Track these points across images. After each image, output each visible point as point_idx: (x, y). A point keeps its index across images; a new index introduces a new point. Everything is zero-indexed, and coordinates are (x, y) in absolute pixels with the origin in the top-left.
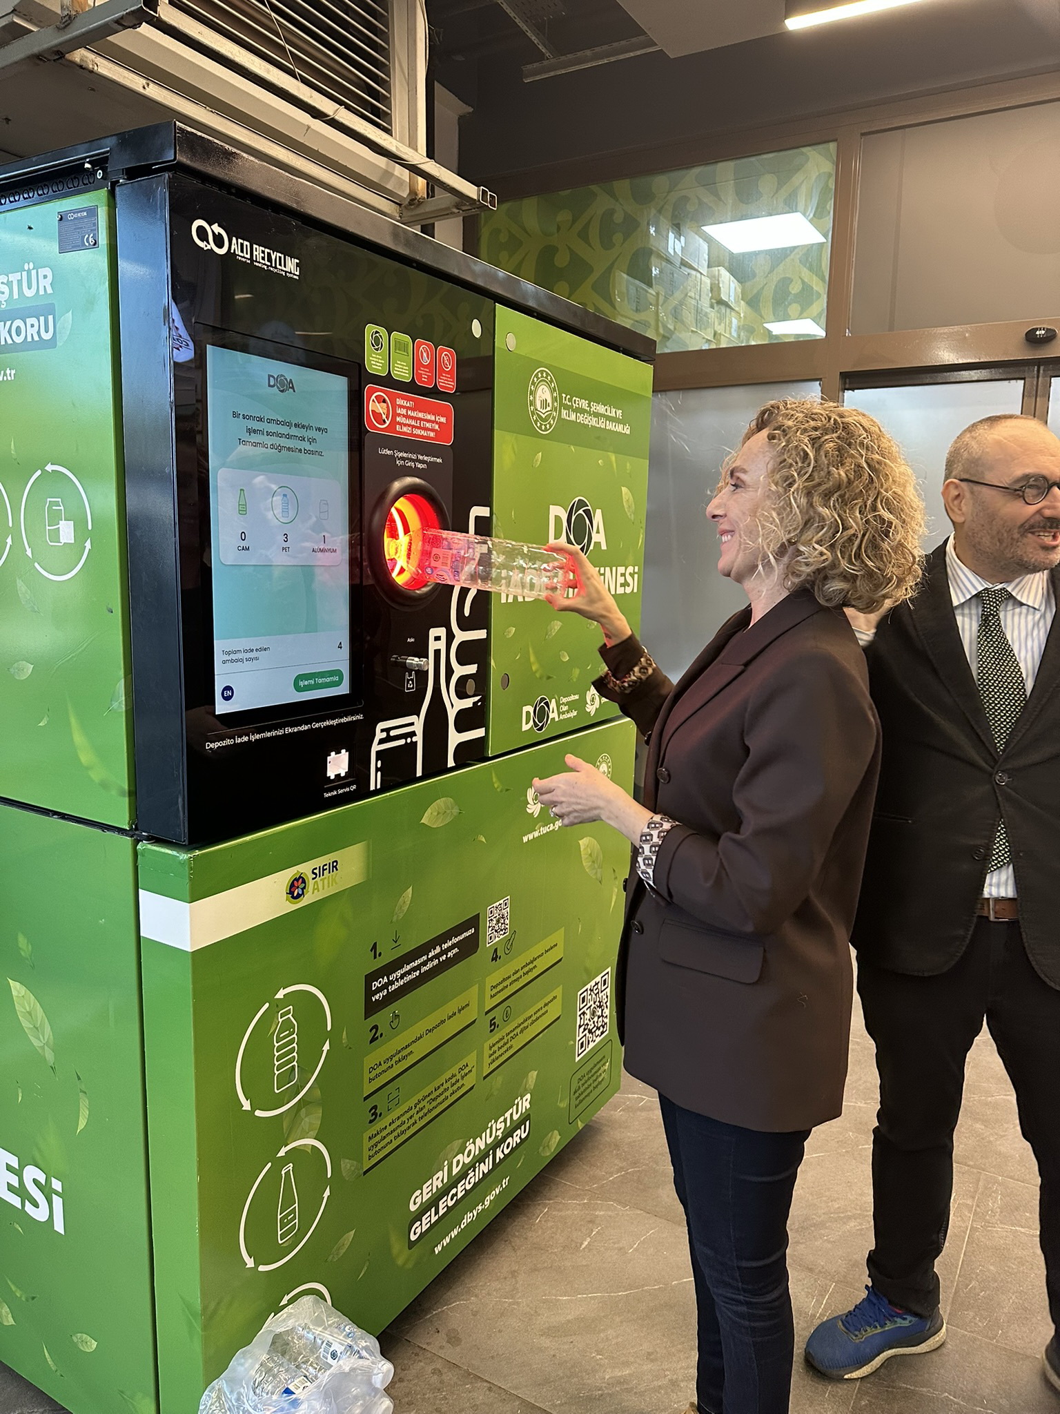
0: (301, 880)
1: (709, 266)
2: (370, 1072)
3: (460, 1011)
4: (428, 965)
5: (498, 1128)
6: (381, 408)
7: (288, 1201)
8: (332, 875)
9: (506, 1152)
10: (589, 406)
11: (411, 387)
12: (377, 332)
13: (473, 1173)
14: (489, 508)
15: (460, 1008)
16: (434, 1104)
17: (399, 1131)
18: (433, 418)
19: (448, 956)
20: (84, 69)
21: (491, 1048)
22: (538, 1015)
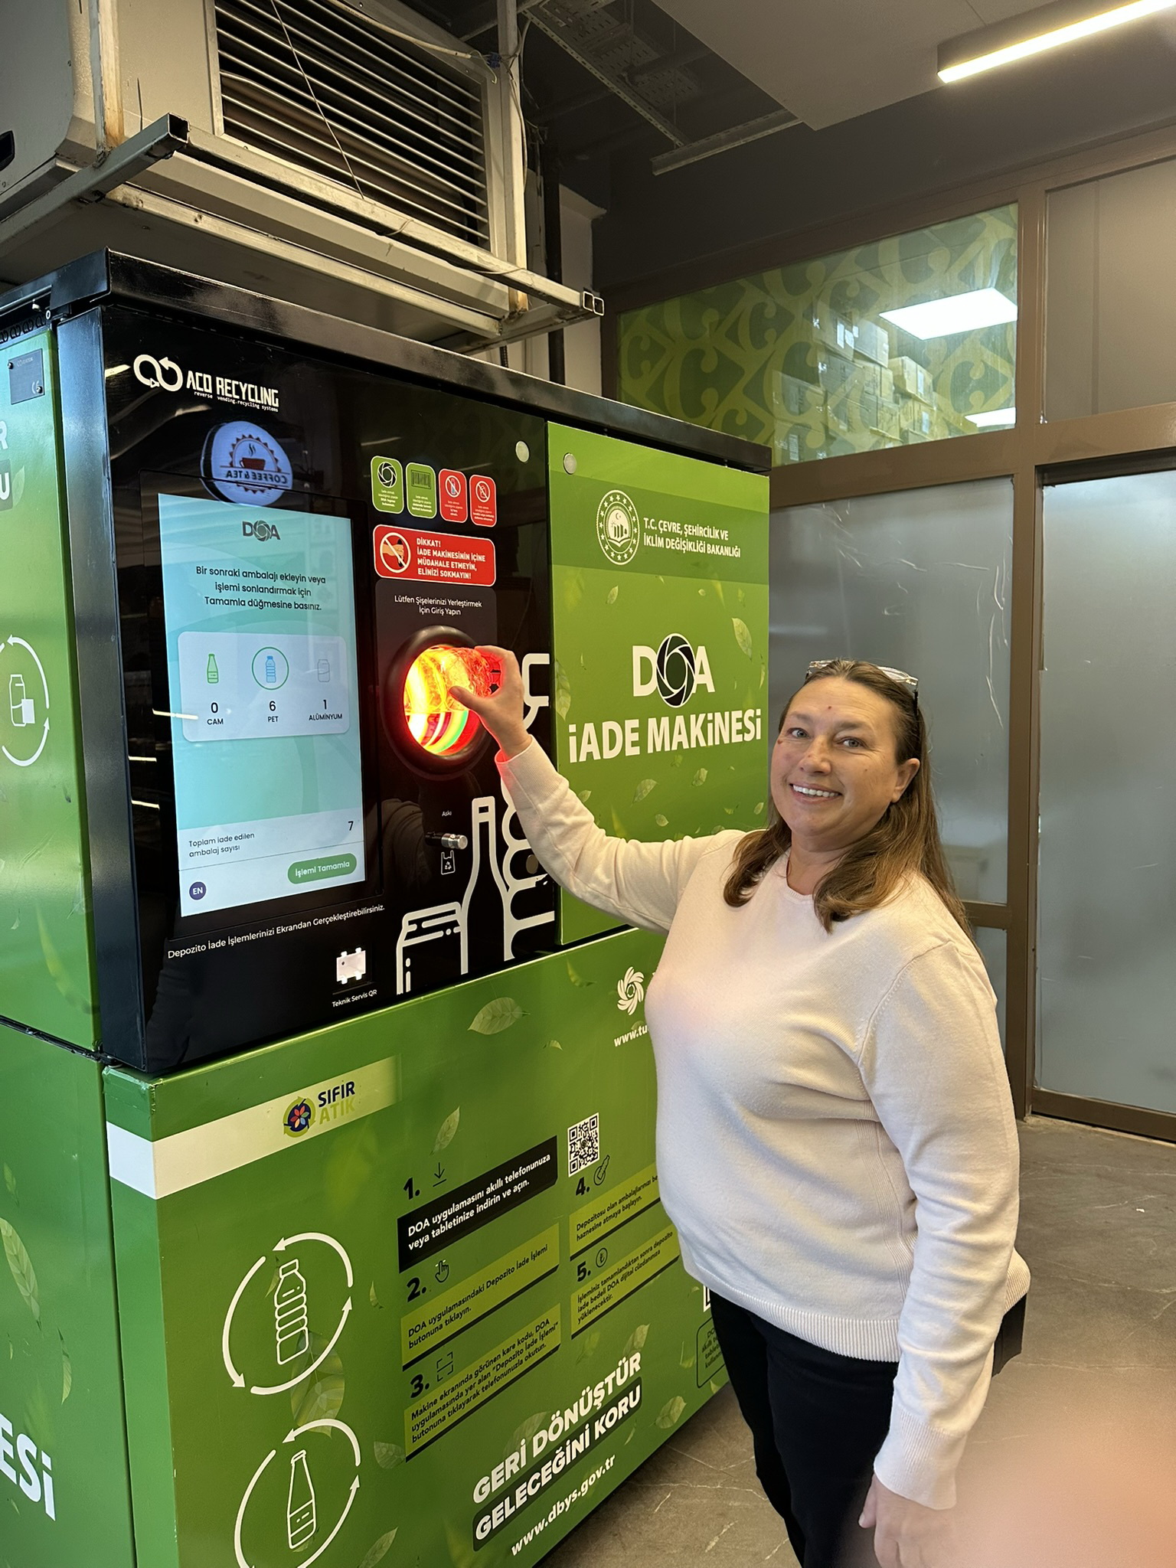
0: (304, 1107)
1: (890, 357)
2: (410, 1336)
3: (534, 1257)
4: (487, 1203)
5: (595, 1396)
6: (395, 551)
7: (301, 1496)
8: (347, 1100)
9: (609, 1425)
10: (682, 528)
11: (438, 525)
12: (386, 465)
13: (563, 1453)
14: (548, 655)
15: (534, 1253)
16: (503, 1370)
17: (454, 1405)
18: (468, 557)
19: (514, 1191)
20: (128, 207)
21: (580, 1300)
22: (646, 1257)
